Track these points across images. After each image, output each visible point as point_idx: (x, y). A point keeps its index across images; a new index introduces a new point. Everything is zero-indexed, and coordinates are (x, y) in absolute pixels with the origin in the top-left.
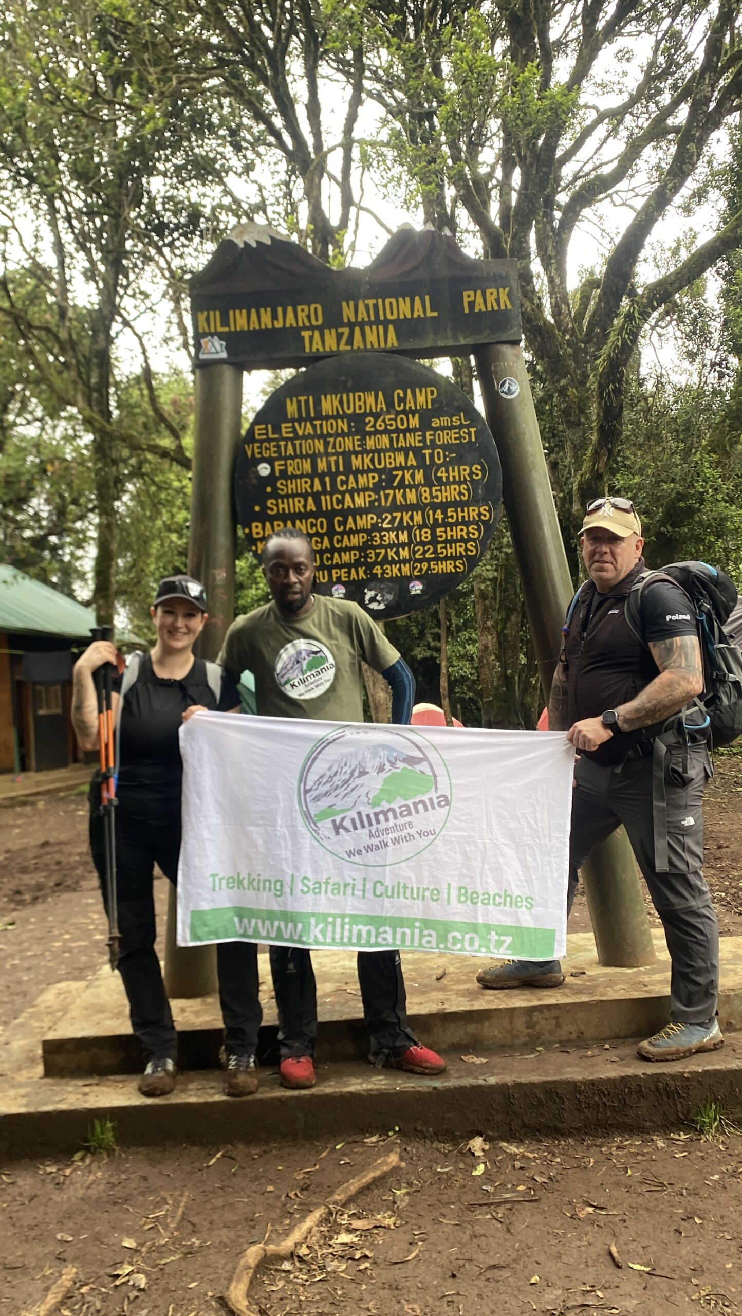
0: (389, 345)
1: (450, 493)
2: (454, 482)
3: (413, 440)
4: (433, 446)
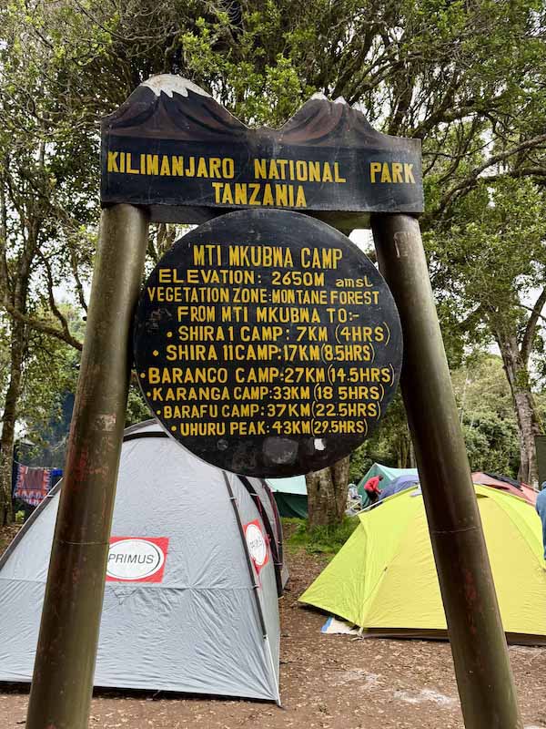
0: (298, 205)
1: (353, 353)
2: (357, 343)
3: (317, 298)
4: (337, 305)
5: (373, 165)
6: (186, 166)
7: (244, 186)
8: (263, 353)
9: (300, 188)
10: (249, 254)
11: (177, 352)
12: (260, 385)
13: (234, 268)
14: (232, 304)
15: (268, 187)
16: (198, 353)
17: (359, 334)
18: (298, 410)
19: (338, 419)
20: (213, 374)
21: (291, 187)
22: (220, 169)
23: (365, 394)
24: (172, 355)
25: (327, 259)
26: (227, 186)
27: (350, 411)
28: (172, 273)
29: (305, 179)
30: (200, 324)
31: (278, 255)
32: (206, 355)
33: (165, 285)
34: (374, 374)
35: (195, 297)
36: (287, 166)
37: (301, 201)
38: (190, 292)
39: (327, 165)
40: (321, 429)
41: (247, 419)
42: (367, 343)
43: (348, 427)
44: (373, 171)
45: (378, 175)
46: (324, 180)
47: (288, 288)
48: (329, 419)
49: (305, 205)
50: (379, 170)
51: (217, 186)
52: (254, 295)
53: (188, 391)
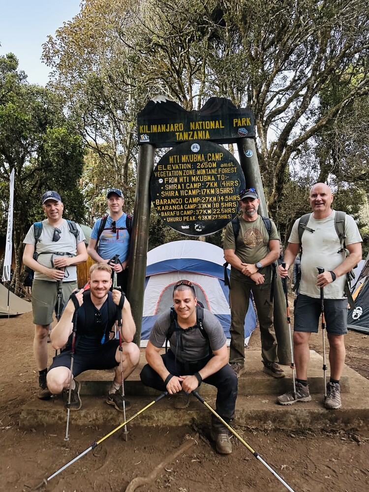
1: (226, 191)
2: (228, 187)
3: (213, 172)
4: (221, 174)
5: (234, 120)
6: (166, 128)
7: (187, 133)
8: (194, 192)
9: (207, 131)
10: (189, 158)
11: (165, 194)
12: (193, 204)
13: (184, 163)
14: (183, 176)
15: (195, 132)
16: (172, 194)
17: (229, 184)
18: (207, 211)
19: (221, 214)
20: (177, 201)
21: (204, 132)
22: (178, 128)
23: (231, 205)
24: (163, 195)
25: (217, 157)
26: (181, 133)
27: (226, 211)
28: (162, 167)
29: (209, 128)
30: (172, 184)
31: (199, 157)
32: (175, 194)
33: (160, 171)
34: (234, 198)
35: (170, 175)
36: (202, 124)
37: (208, 136)
38: (169, 173)
39: (217, 122)
40: (215, 217)
41: (189, 216)
42: (232, 187)
43: (225, 217)
44: (234, 122)
45: (237, 124)
46: (216, 127)
47: (203, 169)
48: (218, 214)
49: (209, 138)
50: (237, 121)
51: (177, 134)
52: (191, 172)
53: (169, 207)
